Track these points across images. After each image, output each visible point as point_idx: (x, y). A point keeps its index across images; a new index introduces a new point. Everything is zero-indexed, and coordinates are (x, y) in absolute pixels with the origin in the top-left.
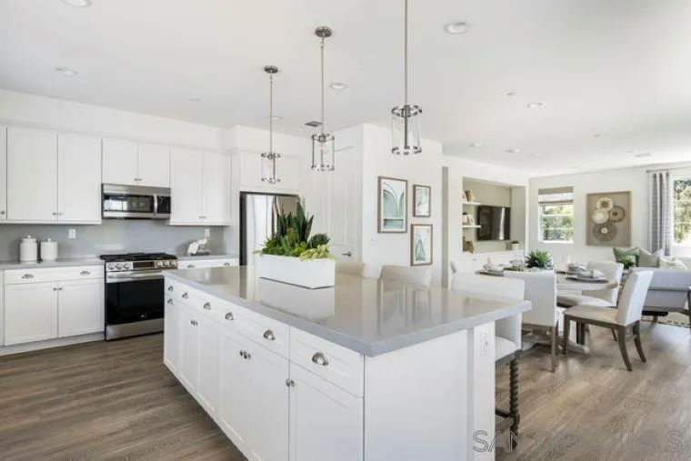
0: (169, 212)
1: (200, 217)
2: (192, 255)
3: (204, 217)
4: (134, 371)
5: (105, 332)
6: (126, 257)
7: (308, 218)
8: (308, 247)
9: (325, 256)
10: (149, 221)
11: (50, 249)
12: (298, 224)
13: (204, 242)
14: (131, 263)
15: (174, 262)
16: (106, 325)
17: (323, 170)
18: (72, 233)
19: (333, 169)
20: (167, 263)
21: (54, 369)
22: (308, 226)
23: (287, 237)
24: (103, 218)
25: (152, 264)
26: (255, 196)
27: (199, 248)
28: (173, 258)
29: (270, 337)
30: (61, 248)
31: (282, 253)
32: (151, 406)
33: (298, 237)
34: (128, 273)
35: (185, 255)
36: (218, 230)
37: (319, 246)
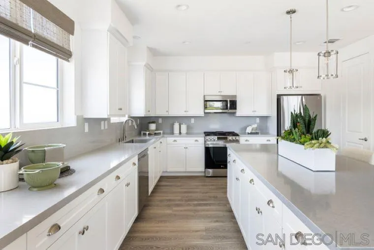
0: (236, 109)
1: (253, 111)
2: (248, 133)
3: (255, 111)
4: (214, 197)
5: (205, 172)
6: (214, 134)
7: (312, 116)
8: (312, 139)
9: (325, 147)
10: (226, 114)
11: (184, 128)
12: (304, 120)
13: (255, 126)
14: (216, 137)
15: (237, 138)
16: (205, 169)
17: (328, 78)
18: (193, 121)
19: (337, 76)
20: (234, 138)
21: (182, 187)
22: (313, 122)
23: (297, 129)
24: (205, 113)
25: (226, 138)
26: (289, 97)
27: (252, 129)
28: (237, 135)
29: (271, 205)
30: (188, 128)
31: (293, 140)
32: (217, 221)
33: (304, 130)
34: (215, 142)
35: (245, 133)
36: (264, 118)
37: (320, 139)
